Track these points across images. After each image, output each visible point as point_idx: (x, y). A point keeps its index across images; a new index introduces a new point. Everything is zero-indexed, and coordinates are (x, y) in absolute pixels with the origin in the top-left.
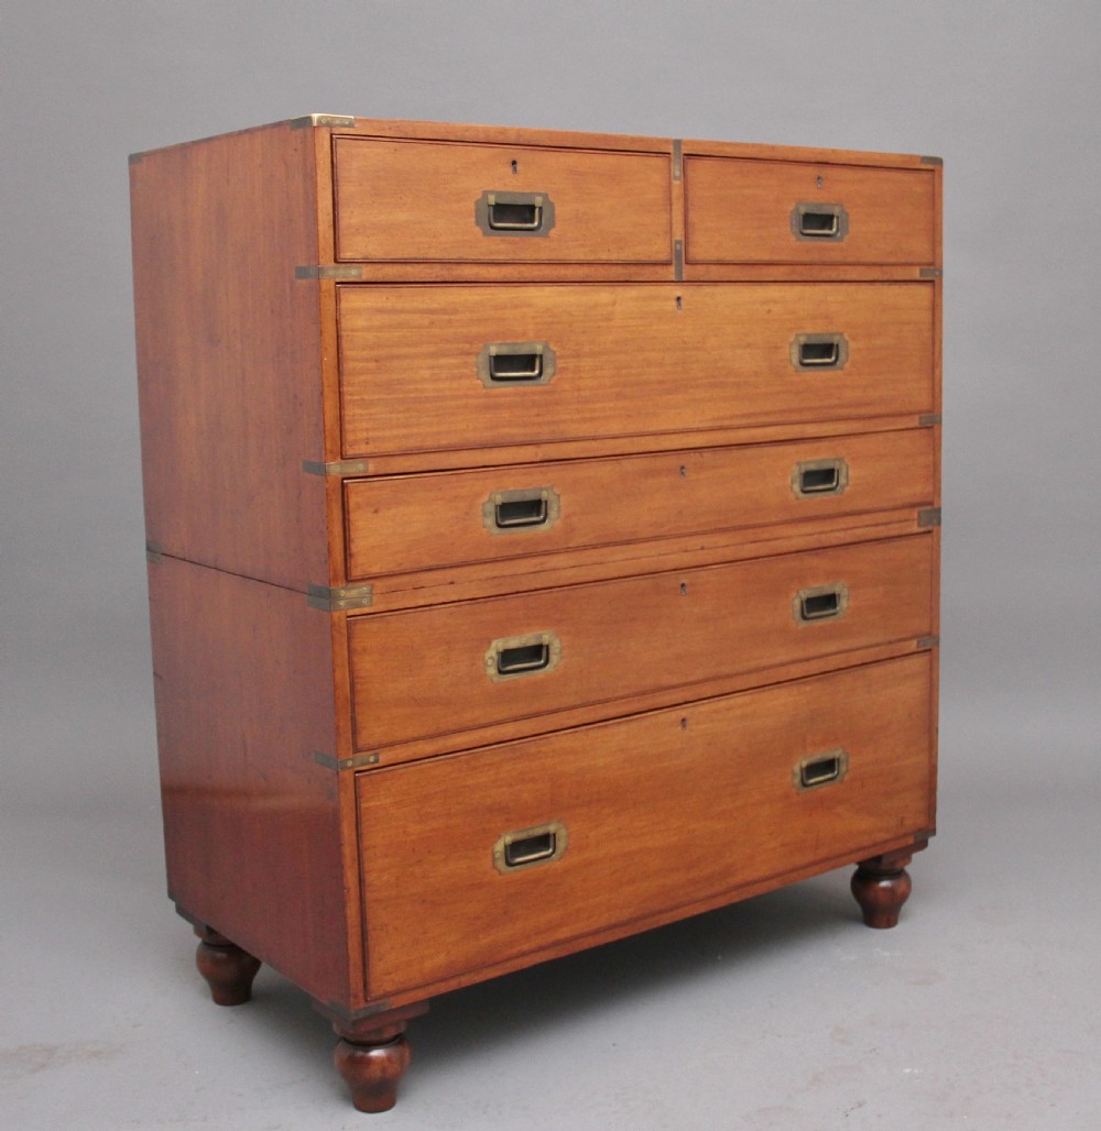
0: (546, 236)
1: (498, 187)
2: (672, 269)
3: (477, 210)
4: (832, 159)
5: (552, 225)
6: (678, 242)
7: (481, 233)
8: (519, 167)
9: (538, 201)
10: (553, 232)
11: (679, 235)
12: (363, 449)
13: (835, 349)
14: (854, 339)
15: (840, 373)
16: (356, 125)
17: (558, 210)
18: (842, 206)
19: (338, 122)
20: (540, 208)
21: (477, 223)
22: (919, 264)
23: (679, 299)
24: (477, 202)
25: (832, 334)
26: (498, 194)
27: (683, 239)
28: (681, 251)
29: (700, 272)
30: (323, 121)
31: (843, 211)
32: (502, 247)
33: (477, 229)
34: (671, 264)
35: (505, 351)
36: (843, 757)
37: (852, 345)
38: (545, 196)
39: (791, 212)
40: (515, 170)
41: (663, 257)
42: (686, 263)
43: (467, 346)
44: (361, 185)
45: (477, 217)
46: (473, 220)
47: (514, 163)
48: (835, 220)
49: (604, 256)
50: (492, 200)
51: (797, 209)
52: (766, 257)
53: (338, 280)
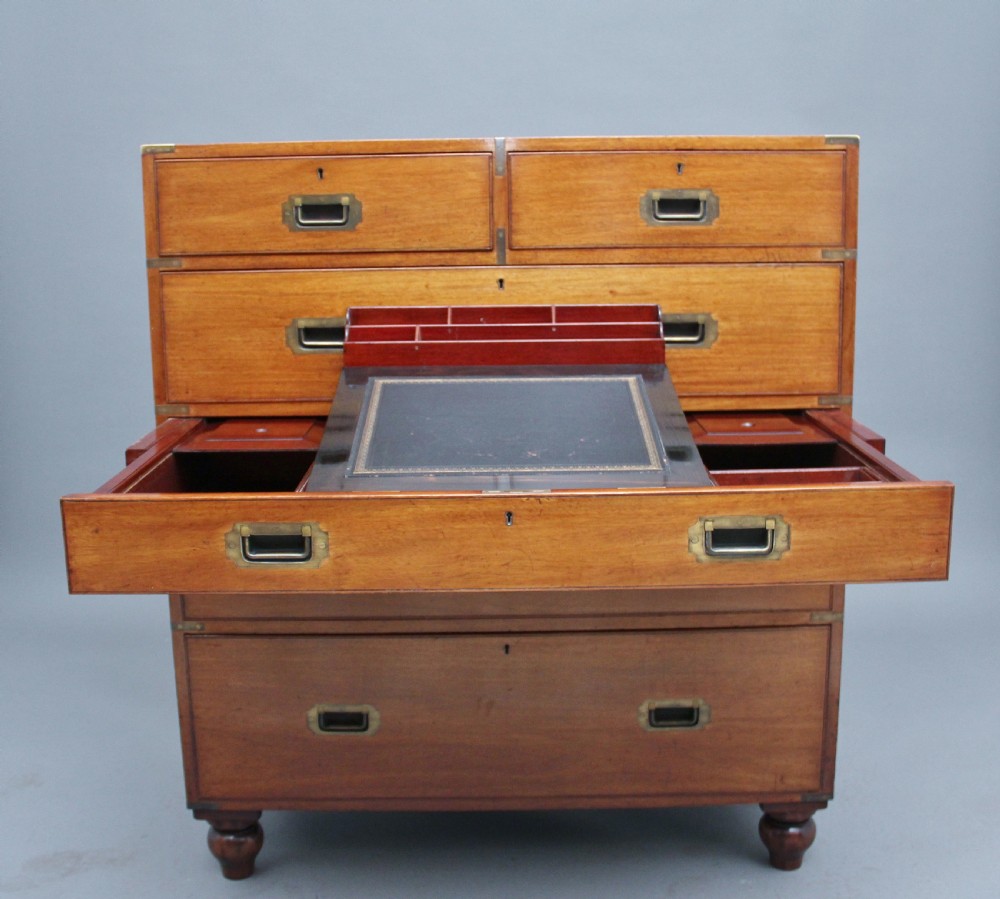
0: (353, 229)
1: (305, 191)
2: (494, 254)
3: (284, 211)
4: (698, 145)
5: (360, 219)
6: (499, 230)
7: (288, 230)
8: (324, 174)
9: (345, 200)
10: (360, 226)
11: (501, 223)
12: (183, 397)
13: (700, 329)
14: (725, 319)
15: (706, 351)
16: (177, 151)
17: (365, 208)
18: (711, 190)
19: (161, 150)
20: (348, 207)
21: (284, 221)
22: (819, 246)
23: (501, 281)
24: (283, 205)
25: (695, 315)
26: (304, 197)
27: (507, 228)
28: (504, 238)
29: (527, 256)
30: (148, 150)
31: (712, 195)
32: (309, 240)
33: (284, 226)
34: (491, 251)
35: (312, 324)
36: (704, 708)
37: (723, 325)
38: (352, 197)
39: (641, 198)
40: (321, 176)
41: (482, 243)
42: (511, 249)
43: (278, 320)
44: (178, 196)
45: (284, 216)
46: (280, 219)
47: (321, 171)
48: (702, 204)
49: (415, 246)
50: (299, 201)
51: (648, 197)
52: (609, 242)
53: (161, 269)
